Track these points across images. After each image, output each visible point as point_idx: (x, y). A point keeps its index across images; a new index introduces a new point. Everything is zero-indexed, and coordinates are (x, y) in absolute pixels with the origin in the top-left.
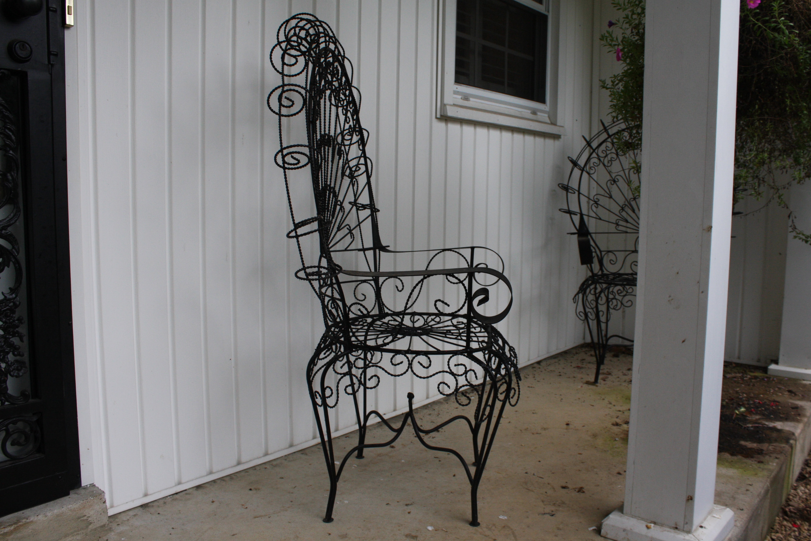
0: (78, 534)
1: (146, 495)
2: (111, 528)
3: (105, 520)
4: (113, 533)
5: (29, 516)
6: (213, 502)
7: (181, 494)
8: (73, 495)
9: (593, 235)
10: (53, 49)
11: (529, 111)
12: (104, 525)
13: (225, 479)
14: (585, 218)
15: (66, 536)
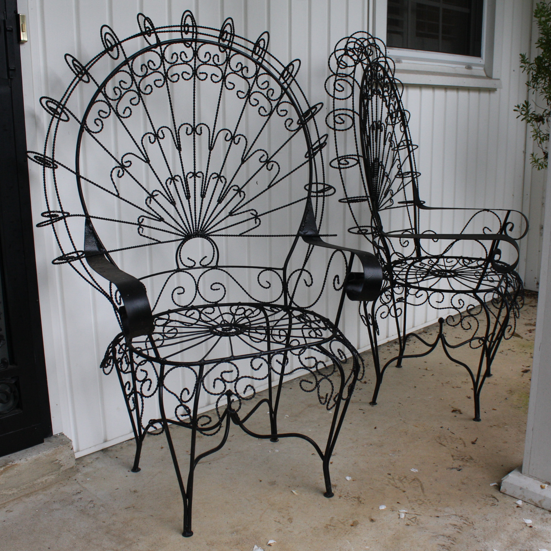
0: (52, 474)
1: (105, 441)
2: (78, 469)
3: (73, 463)
4: (80, 474)
5: (14, 460)
6: (162, 448)
8: (46, 443)
12: (73, 467)
15: (43, 475)
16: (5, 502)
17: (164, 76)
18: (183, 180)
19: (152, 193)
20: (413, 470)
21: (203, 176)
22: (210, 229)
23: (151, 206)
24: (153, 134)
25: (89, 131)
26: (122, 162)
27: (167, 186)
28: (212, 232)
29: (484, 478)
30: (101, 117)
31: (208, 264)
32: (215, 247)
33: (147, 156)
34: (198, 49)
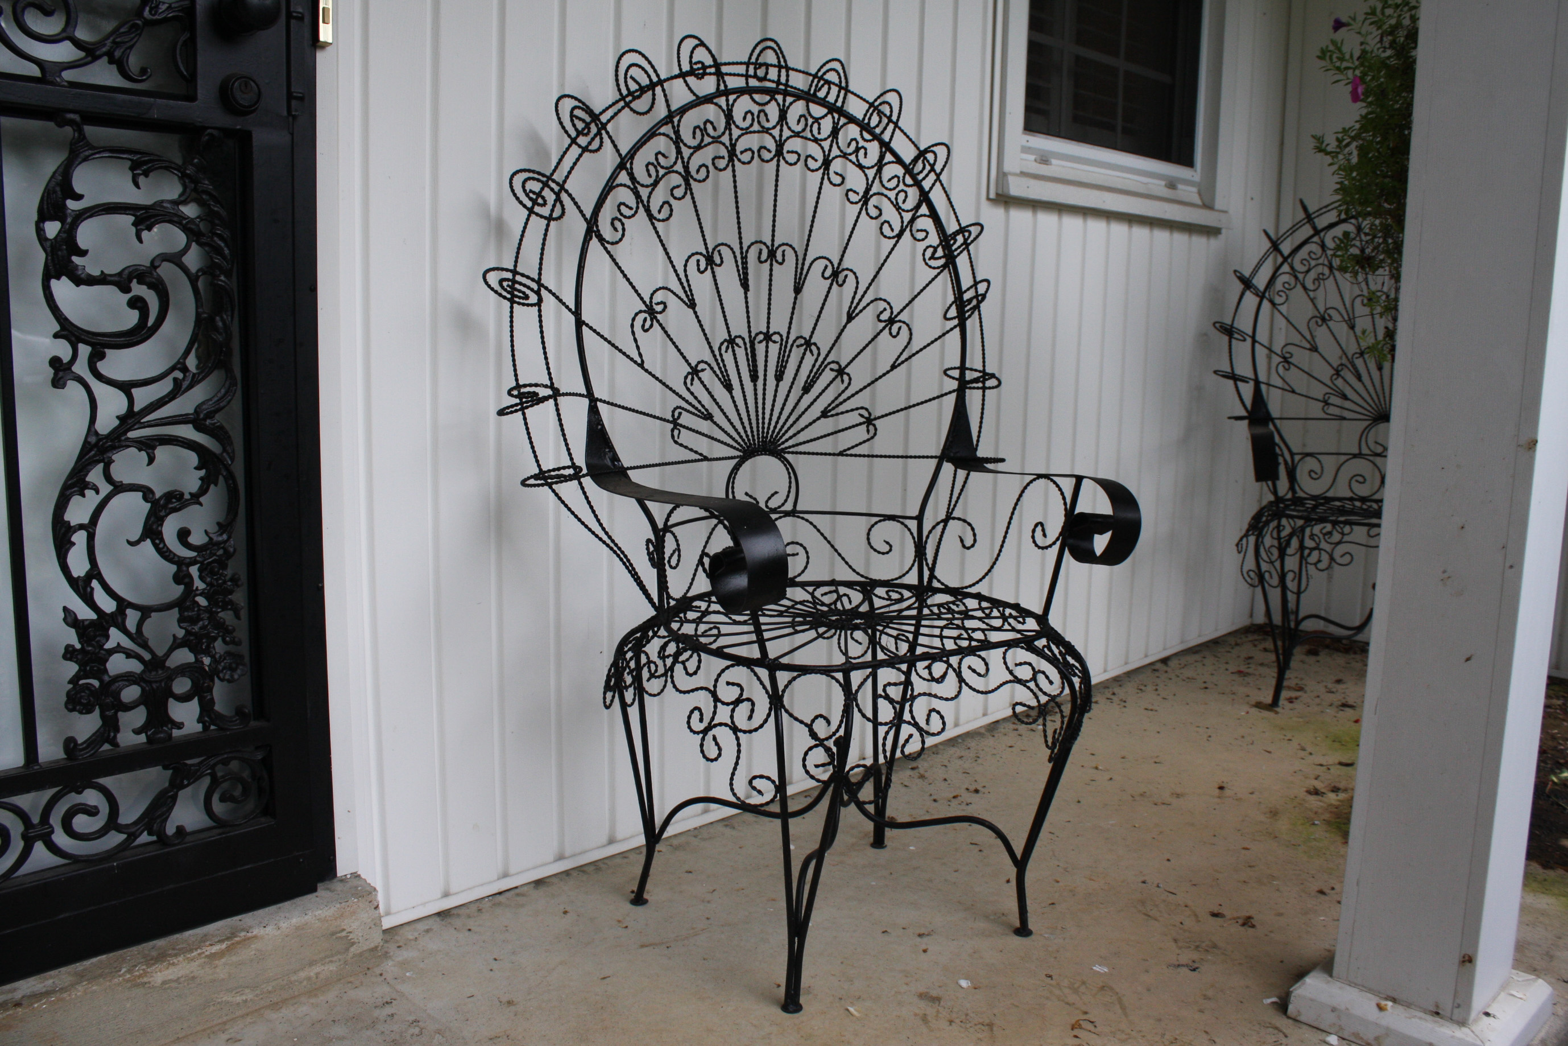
0: (331, 962)
1: (446, 895)
2: (387, 953)
3: (377, 938)
4: (390, 963)
5: (250, 927)
6: (565, 912)
7: (508, 894)
8: (322, 892)
9: (1277, 422)
10: (297, 89)
11: (1163, 183)
12: (376, 947)
13: (586, 868)
14: (1263, 387)
15: (312, 963)
16: (225, 1019)
17: (728, 151)
18: (748, 345)
19: (697, 366)
20: (1097, 968)
21: (782, 340)
22: (787, 440)
23: (692, 389)
24: (704, 256)
25: (601, 240)
26: (651, 302)
27: (721, 355)
28: (790, 447)
29: (1247, 987)
30: (621, 214)
31: (780, 507)
32: (792, 475)
33: (692, 295)
34: (788, 108)
